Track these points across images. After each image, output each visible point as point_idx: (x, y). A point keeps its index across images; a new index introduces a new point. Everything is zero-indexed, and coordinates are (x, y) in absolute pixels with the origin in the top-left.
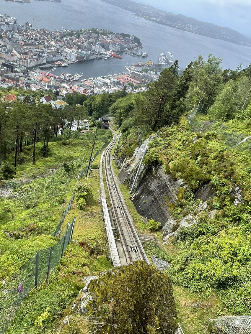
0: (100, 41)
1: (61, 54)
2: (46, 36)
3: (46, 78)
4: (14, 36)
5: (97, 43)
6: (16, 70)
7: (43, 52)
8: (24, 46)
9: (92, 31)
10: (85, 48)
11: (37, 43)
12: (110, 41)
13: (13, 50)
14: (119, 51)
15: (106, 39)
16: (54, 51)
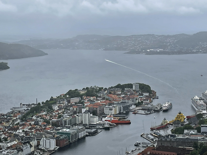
0: (86, 106)
1: (30, 144)
5: (83, 110)
12: (103, 102)
14: (123, 113)
15: (95, 100)
16: (16, 143)
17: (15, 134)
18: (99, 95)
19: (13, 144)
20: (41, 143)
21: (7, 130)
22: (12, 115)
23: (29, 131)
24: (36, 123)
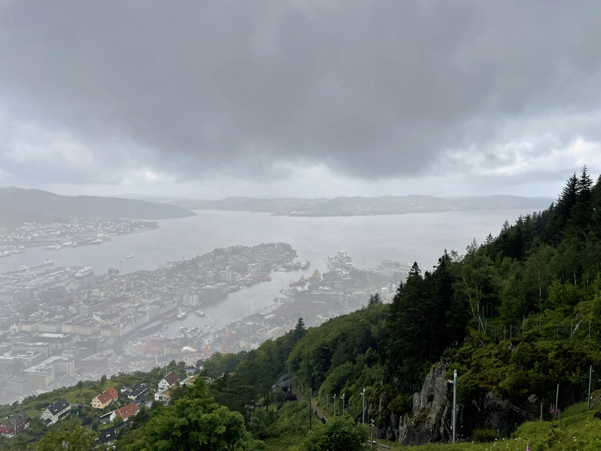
3: (154, 346)
4: (92, 294)
7: (143, 305)
8: (110, 306)
9: (214, 253)
11: (130, 295)
13: (92, 317)
16: (160, 299)
17: (159, 291)
19: (156, 300)
23: (174, 287)
24: (181, 280)
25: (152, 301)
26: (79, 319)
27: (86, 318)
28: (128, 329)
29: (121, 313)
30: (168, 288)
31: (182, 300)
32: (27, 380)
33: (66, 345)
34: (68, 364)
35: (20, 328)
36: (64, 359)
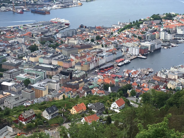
0: (164, 27)
1: (122, 50)
2: (103, 34)
3: (108, 80)
4: (70, 41)
5: (162, 29)
6: (75, 76)
7: (101, 51)
8: (80, 50)
9: (153, 18)
10: (148, 38)
11: (94, 44)
12: (177, 24)
13: (70, 56)
15: (171, 23)
16: (113, 48)
17: (112, 43)
18: (174, 19)
19: (110, 49)
20: (129, 50)
21: (107, 39)
22: (112, 30)
23: (122, 41)
24: (127, 36)
25: (107, 49)
26: (62, 57)
27: (66, 57)
28: (92, 66)
29: (88, 56)
30: (118, 41)
31: (127, 50)
32: (33, 91)
33: (54, 72)
34: (56, 84)
35: (28, 60)
36: (53, 81)
